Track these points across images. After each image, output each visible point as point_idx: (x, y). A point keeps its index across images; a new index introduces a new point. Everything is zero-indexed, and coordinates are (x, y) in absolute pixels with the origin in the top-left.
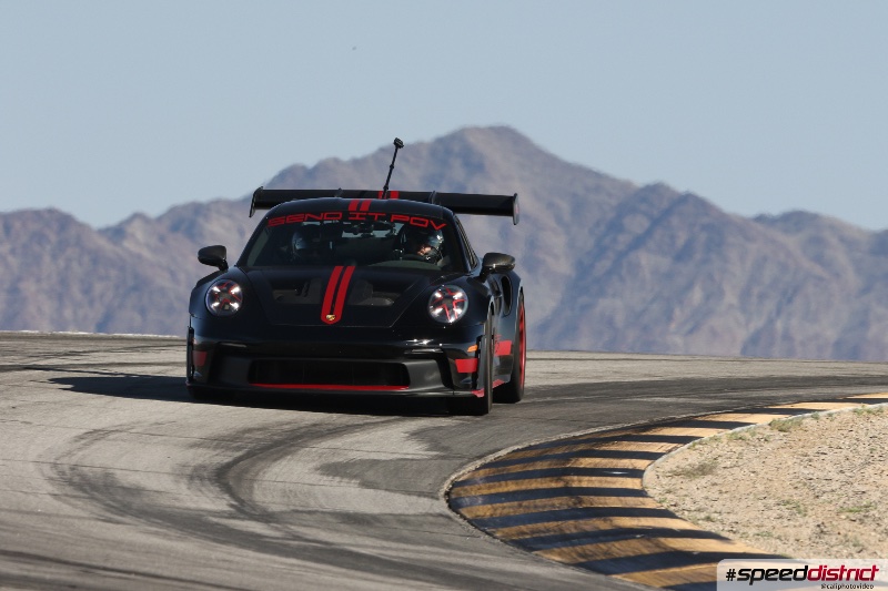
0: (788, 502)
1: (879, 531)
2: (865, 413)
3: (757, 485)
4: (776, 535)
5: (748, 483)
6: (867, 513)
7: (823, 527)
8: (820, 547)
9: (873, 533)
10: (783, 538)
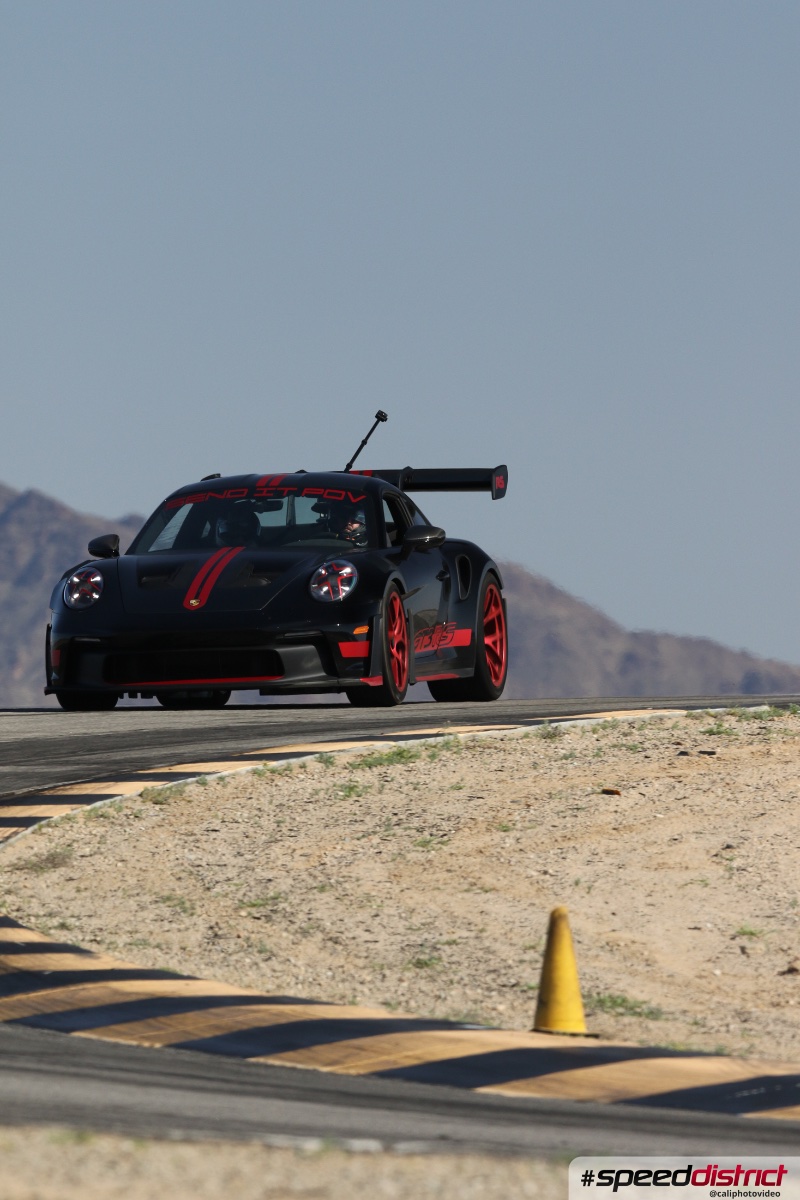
0: (169, 899)
1: (293, 931)
2: (268, 774)
3: (127, 878)
4: (155, 943)
5: (115, 875)
6: (275, 907)
7: (216, 929)
8: (215, 957)
9: (285, 934)
10: (164, 947)
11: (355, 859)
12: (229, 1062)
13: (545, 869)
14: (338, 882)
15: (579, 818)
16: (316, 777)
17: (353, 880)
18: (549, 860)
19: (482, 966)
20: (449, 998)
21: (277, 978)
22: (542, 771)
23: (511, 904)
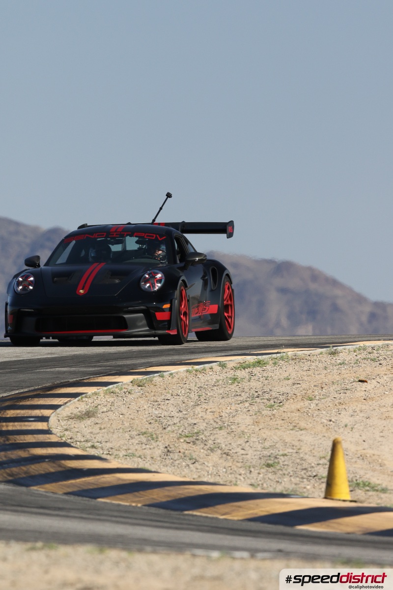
0: (145, 433)
1: (206, 449)
2: (194, 372)
3: (125, 423)
4: (138, 455)
5: (118, 422)
6: (198, 438)
7: (169, 448)
8: (168, 462)
9: (202, 451)
10: (142, 457)
11: (237, 414)
12: (174, 513)
13: (330, 419)
14: (228, 425)
15: (347, 394)
16: (217, 373)
17: (236, 424)
18: (332, 415)
19: (299, 467)
20: (283, 482)
21: (198, 472)
22: (329, 371)
23: (314, 436)
